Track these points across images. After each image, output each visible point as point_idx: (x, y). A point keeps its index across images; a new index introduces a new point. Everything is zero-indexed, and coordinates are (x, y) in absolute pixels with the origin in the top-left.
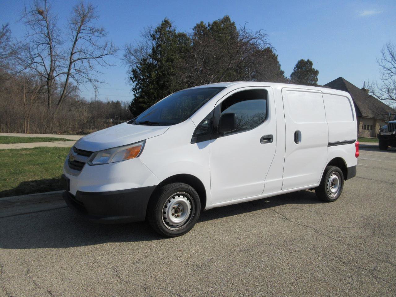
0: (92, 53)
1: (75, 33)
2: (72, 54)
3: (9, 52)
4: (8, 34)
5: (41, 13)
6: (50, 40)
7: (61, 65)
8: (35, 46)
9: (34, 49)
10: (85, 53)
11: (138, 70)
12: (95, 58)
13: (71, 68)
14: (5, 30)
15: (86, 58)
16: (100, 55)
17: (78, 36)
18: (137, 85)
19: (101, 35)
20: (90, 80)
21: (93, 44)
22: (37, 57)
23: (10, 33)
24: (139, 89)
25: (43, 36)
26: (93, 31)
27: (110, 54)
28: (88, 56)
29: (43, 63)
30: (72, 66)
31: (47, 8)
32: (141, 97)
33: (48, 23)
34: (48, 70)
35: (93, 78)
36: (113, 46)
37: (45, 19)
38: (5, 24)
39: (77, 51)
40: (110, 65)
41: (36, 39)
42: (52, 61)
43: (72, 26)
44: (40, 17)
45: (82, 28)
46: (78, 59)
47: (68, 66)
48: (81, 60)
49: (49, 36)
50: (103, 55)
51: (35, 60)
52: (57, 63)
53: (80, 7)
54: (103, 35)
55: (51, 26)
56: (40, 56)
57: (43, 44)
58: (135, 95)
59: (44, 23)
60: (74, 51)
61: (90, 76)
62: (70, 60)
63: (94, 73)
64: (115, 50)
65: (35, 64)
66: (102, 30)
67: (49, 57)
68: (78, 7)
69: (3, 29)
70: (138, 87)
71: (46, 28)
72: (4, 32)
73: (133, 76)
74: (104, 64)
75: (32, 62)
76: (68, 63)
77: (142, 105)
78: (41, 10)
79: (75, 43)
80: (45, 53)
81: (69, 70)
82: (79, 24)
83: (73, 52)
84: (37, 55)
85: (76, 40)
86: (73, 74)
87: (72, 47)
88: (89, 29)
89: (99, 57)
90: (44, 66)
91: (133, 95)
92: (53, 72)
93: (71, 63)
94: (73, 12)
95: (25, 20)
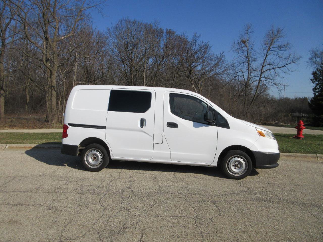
0: (278, 64)
1: (266, 51)
2: (263, 67)
3: (223, 70)
4: (223, 59)
5: (244, 42)
6: (248, 59)
7: (255, 75)
8: (238, 65)
9: (238, 67)
10: (272, 65)
11: (318, 72)
12: (279, 68)
13: (262, 77)
14: (222, 56)
15: (273, 69)
16: (284, 65)
17: (268, 53)
18: (317, 85)
19: (286, 49)
20: (276, 84)
21: (280, 57)
22: (239, 72)
23: (224, 58)
24: (318, 89)
25: (244, 57)
26: (280, 47)
27: (293, 62)
28: (275, 67)
29: (243, 75)
30: (263, 75)
31: (248, 38)
32: (319, 95)
33: (248, 48)
34: (246, 79)
35: (278, 83)
36: (296, 56)
37: (246, 46)
38: (222, 52)
39: (267, 64)
40: (292, 71)
41: (239, 60)
42: (248, 73)
43: (264, 47)
44: (243, 45)
45: (271, 47)
46: (267, 70)
47: (260, 76)
48: (269, 70)
49: (248, 57)
50: (286, 64)
51: (238, 74)
52: (252, 74)
53: (271, 32)
54: (288, 49)
55: (250, 50)
56: (241, 71)
57: (243, 62)
58: (315, 94)
59: (245, 48)
60: (265, 64)
61: (275, 81)
62: (261, 71)
63: (280, 78)
64: (298, 59)
65: (238, 77)
66: (287, 45)
67: (247, 71)
68: (269, 32)
69: (221, 56)
70: (318, 87)
71: (246, 52)
72: (221, 57)
73: (312, 78)
74: (287, 71)
75: (236, 75)
76: (260, 73)
77: (321, 102)
78: (244, 40)
79: (266, 58)
80: (245, 69)
81: (260, 78)
82: (269, 45)
83: (264, 66)
84: (240, 71)
85: (267, 56)
86: (263, 81)
87: (263, 61)
88: (277, 46)
89: (283, 66)
90: (244, 77)
91: (313, 94)
92: (249, 80)
93: (262, 73)
94: (265, 37)
95: (234, 49)
